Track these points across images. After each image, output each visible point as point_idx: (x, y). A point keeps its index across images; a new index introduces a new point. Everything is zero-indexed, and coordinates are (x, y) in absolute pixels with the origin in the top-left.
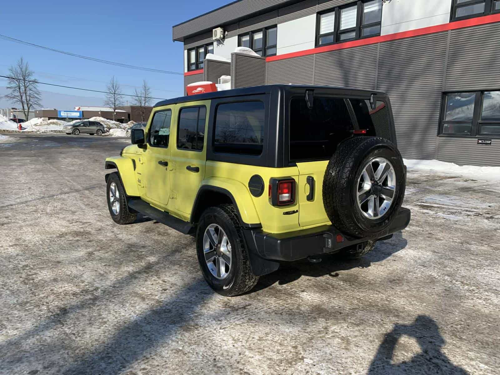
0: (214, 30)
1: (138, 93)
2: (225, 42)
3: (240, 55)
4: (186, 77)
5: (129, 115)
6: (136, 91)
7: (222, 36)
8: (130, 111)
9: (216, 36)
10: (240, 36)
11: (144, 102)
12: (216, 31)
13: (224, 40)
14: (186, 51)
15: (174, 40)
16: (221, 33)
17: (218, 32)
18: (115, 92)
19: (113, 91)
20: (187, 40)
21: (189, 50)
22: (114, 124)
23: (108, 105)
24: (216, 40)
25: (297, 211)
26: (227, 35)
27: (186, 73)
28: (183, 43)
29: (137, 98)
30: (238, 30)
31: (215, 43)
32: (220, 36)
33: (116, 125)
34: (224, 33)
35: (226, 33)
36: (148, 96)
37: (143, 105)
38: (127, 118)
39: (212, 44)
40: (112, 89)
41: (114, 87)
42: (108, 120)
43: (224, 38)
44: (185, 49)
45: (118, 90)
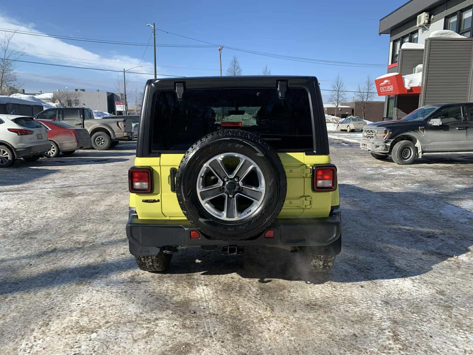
0: (418, 16)
1: (361, 89)
2: (430, 27)
3: (435, 40)
4: (390, 69)
5: (353, 111)
6: (359, 87)
7: (426, 21)
8: (353, 106)
9: (420, 22)
10: (447, 18)
11: (366, 97)
12: (420, 16)
13: (429, 26)
14: (392, 43)
15: (380, 34)
16: (427, 18)
17: (423, 18)
18: (339, 89)
19: (338, 89)
20: (393, 30)
21: (395, 42)
22: (334, 119)
23: (331, 102)
24: (420, 26)
25: (158, 201)
26: (433, 19)
27: (390, 65)
28: (389, 35)
29: (359, 94)
30: (445, 11)
31: (420, 31)
32: (425, 22)
33: (336, 120)
34: (430, 17)
35: (432, 17)
36: (371, 91)
37: (365, 100)
38: (351, 113)
39: (416, 31)
40: (337, 86)
41: (339, 85)
42: (330, 116)
43: (429, 22)
44: (391, 41)
45: (342, 88)
